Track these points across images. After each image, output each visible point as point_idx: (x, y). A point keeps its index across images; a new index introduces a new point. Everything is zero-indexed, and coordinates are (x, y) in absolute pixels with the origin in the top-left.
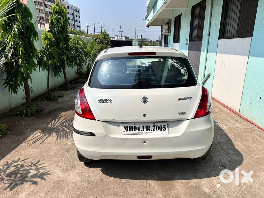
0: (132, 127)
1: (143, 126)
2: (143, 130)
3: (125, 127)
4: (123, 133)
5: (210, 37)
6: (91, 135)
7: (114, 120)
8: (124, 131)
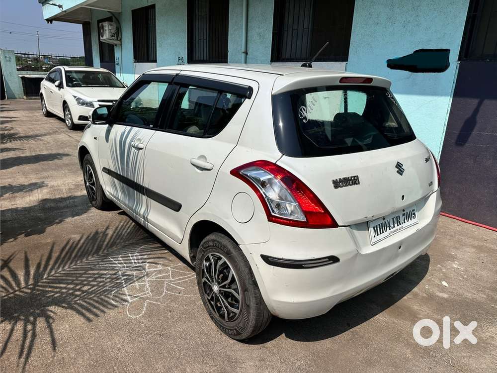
0: (382, 224)
1: (393, 219)
2: (394, 227)
3: (374, 228)
4: (374, 240)
5: (247, 56)
6: (332, 262)
7: (366, 218)
8: (375, 237)
